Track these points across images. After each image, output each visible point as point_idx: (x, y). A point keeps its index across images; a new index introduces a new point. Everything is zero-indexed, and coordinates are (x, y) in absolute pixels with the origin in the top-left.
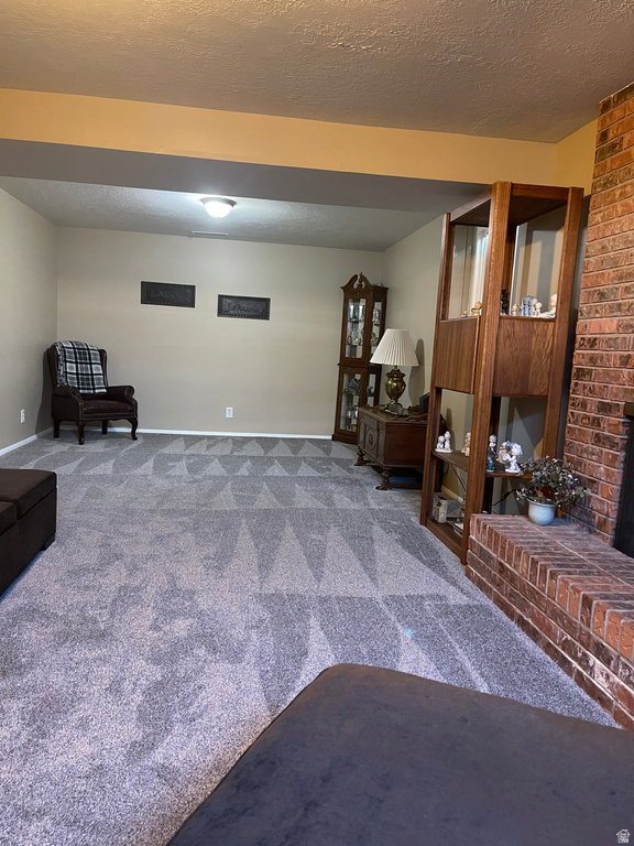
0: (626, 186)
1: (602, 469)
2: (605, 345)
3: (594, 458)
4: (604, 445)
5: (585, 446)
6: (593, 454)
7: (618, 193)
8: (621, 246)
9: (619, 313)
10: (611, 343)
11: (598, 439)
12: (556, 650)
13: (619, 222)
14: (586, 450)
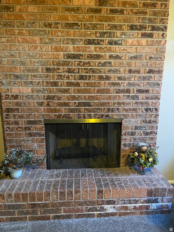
0: (22, 30)
1: (36, 145)
2: (24, 98)
3: (29, 142)
4: (35, 136)
5: (22, 139)
6: (28, 141)
7: (17, 32)
8: (25, 57)
9: (31, 85)
10: (29, 97)
11: (30, 135)
12: (84, 214)
13: (21, 45)
14: (23, 140)
